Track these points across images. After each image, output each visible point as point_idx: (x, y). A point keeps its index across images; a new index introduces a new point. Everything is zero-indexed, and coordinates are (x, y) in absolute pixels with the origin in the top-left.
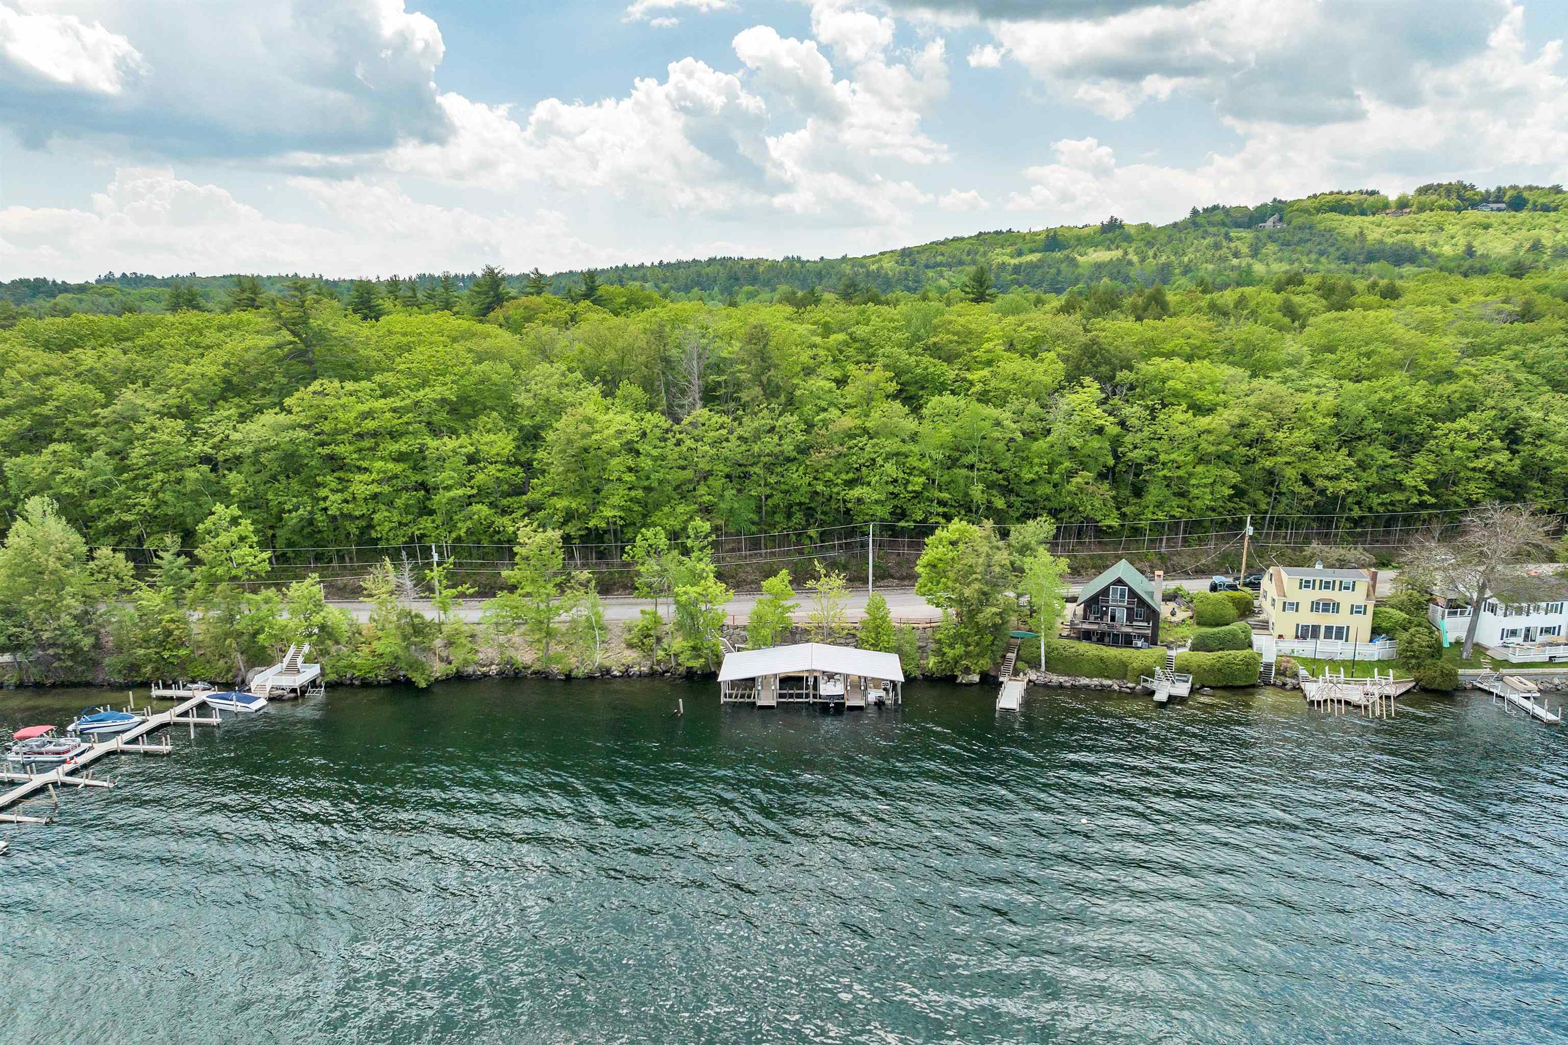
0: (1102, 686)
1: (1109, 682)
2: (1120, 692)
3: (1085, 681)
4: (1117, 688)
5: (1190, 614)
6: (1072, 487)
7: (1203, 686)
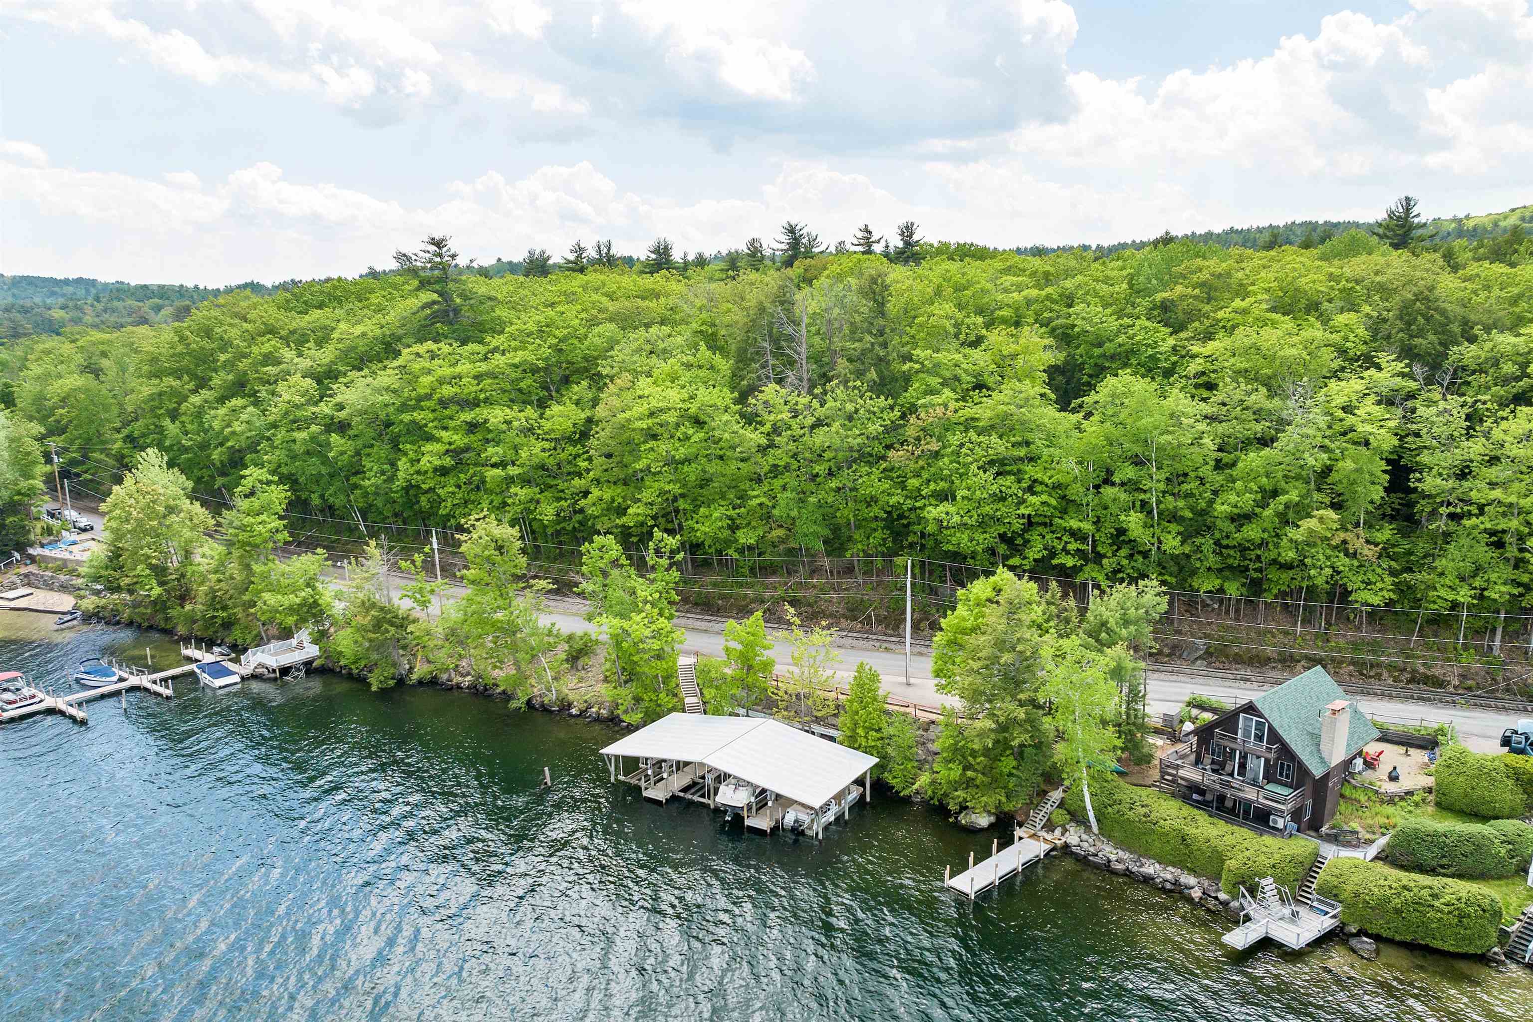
0: (1176, 883)
1: (1191, 880)
2: (1201, 904)
3: (1150, 868)
4: (1196, 894)
5: (1430, 781)
6: (1297, 534)
7: (1361, 933)
